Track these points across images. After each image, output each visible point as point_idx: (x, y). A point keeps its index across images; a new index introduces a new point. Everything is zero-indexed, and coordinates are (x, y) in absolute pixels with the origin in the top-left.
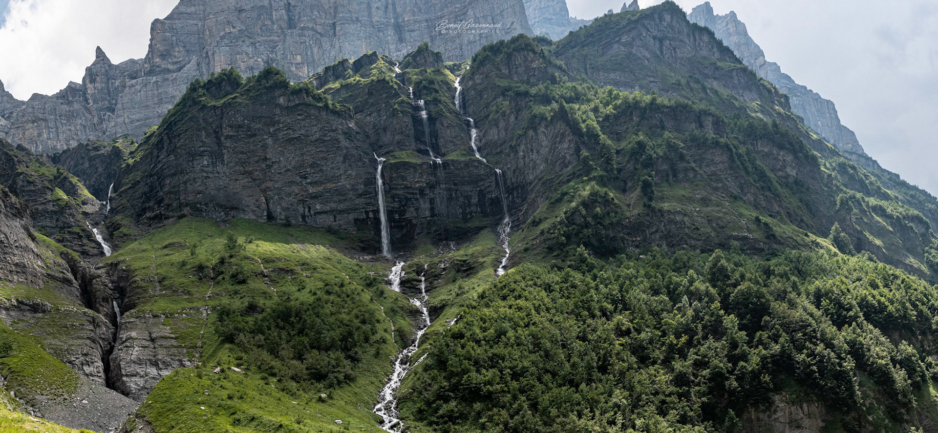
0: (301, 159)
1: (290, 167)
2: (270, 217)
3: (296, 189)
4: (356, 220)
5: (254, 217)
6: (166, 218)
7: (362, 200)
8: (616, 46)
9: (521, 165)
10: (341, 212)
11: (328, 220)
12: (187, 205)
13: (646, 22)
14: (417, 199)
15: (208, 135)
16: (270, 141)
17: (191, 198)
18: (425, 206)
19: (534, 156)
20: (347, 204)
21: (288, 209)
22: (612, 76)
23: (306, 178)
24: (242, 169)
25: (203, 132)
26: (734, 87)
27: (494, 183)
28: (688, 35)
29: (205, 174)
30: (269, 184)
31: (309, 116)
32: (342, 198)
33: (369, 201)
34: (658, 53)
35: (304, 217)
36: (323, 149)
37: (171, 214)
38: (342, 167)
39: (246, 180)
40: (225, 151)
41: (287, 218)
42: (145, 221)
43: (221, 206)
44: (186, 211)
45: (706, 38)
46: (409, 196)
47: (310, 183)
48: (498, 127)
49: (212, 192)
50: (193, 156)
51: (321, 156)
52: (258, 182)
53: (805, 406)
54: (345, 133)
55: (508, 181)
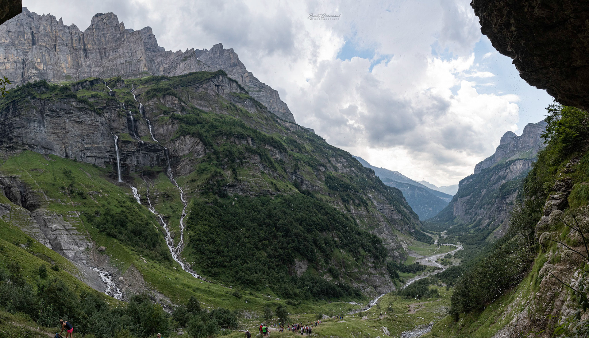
0: (81, 131)
1: (77, 135)
2: (67, 156)
3: (79, 145)
4: (105, 162)
5: (59, 155)
6: (15, 149)
7: (108, 154)
8: (201, 89)
9: (177, 148)
10: (98, 157)
11: (92, 160)
12: (27, 145)
13: (213, 80)
14: (131, 156)
15: (37, 112)
16: (67, 121)
17: (29, 141)
18: (134, 159)
19: (183, 147)
20: (102, 154)
21: (75, 153)
22: (200, 102)
23: (84, 140)
24: (53, 131)
25: (34, 110)
26: (247, 106)
27: (163, 154)
28: (228, 84)
29: (35, 131)
30: (67, 141)
31: (86, 113)
32: (99, 152)
33: (111, 154)
34: (217, 92)
35: (81, 157)
36: (92, 129)
37: (18, 147)
38: (101, 139)
39: (55, 137)
40: (45, 121)
41: (75, 157)
42: (4, 148)
43: (43, 147)
44: (26, 147)
45: (235, 84)
46: (128, 154)
47: (86, 143)
48: (163, 128)
49: (39, 140)
50: (30, 121)
51: (92, 131)
52: (60, 138)
53: (303, 261)
54: (101, 123)
55: (170, 154)
